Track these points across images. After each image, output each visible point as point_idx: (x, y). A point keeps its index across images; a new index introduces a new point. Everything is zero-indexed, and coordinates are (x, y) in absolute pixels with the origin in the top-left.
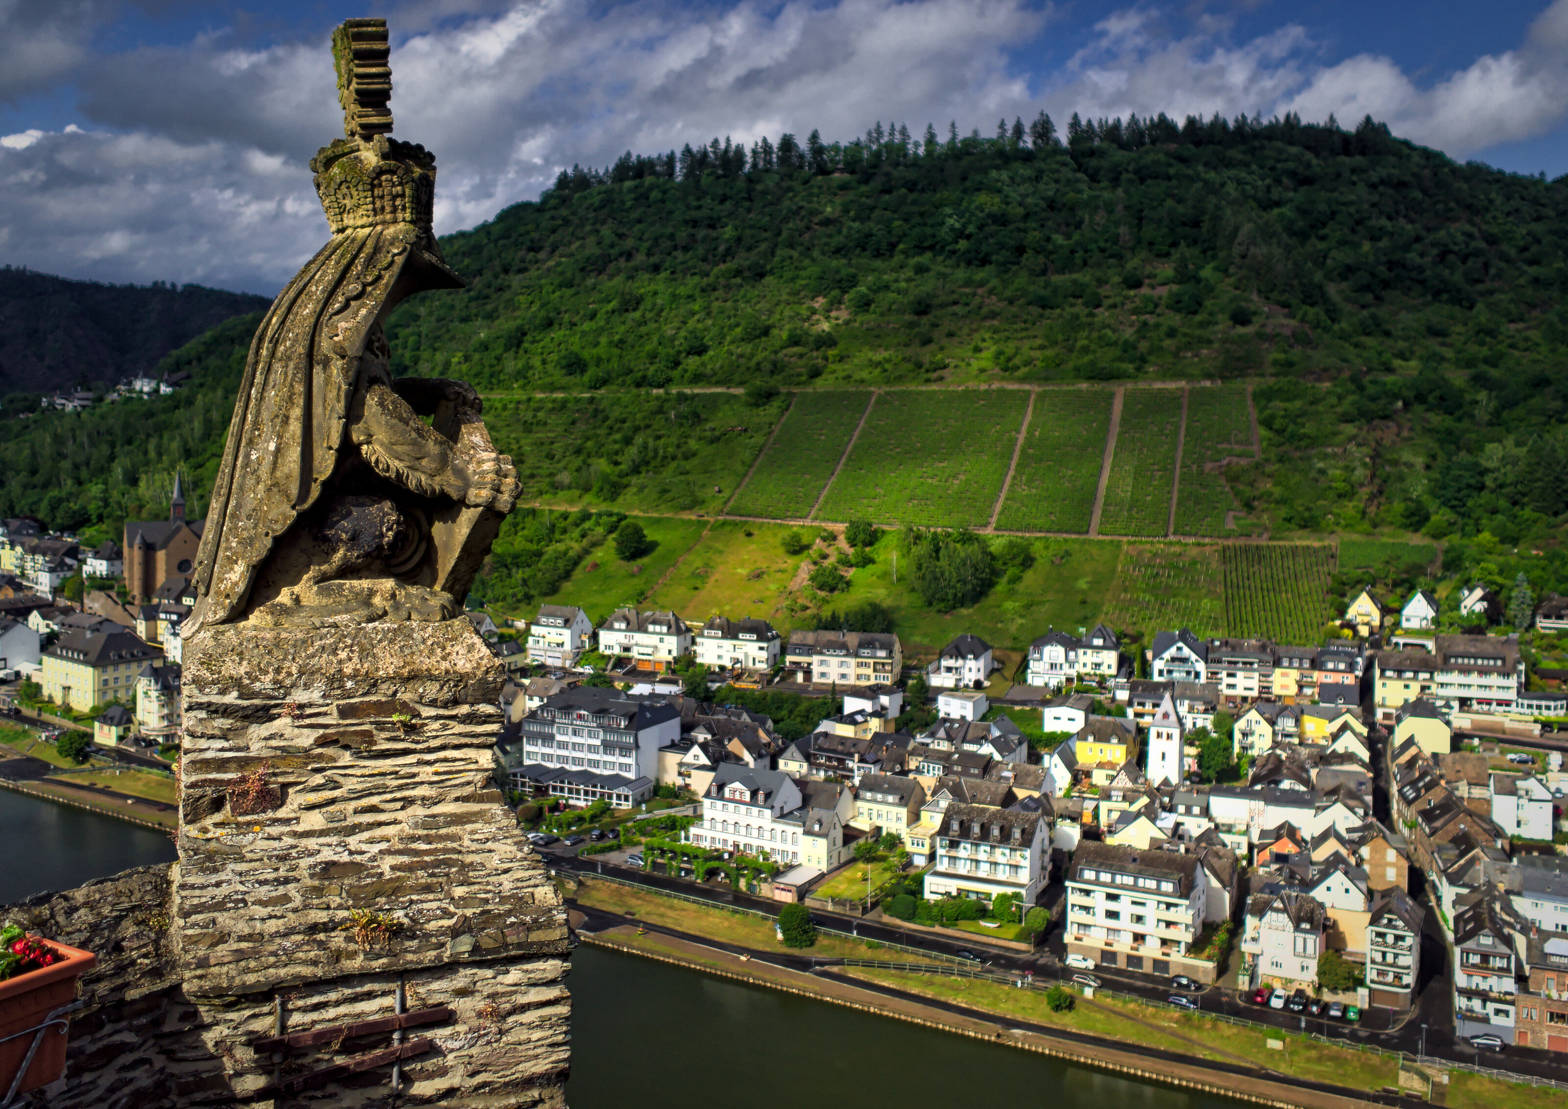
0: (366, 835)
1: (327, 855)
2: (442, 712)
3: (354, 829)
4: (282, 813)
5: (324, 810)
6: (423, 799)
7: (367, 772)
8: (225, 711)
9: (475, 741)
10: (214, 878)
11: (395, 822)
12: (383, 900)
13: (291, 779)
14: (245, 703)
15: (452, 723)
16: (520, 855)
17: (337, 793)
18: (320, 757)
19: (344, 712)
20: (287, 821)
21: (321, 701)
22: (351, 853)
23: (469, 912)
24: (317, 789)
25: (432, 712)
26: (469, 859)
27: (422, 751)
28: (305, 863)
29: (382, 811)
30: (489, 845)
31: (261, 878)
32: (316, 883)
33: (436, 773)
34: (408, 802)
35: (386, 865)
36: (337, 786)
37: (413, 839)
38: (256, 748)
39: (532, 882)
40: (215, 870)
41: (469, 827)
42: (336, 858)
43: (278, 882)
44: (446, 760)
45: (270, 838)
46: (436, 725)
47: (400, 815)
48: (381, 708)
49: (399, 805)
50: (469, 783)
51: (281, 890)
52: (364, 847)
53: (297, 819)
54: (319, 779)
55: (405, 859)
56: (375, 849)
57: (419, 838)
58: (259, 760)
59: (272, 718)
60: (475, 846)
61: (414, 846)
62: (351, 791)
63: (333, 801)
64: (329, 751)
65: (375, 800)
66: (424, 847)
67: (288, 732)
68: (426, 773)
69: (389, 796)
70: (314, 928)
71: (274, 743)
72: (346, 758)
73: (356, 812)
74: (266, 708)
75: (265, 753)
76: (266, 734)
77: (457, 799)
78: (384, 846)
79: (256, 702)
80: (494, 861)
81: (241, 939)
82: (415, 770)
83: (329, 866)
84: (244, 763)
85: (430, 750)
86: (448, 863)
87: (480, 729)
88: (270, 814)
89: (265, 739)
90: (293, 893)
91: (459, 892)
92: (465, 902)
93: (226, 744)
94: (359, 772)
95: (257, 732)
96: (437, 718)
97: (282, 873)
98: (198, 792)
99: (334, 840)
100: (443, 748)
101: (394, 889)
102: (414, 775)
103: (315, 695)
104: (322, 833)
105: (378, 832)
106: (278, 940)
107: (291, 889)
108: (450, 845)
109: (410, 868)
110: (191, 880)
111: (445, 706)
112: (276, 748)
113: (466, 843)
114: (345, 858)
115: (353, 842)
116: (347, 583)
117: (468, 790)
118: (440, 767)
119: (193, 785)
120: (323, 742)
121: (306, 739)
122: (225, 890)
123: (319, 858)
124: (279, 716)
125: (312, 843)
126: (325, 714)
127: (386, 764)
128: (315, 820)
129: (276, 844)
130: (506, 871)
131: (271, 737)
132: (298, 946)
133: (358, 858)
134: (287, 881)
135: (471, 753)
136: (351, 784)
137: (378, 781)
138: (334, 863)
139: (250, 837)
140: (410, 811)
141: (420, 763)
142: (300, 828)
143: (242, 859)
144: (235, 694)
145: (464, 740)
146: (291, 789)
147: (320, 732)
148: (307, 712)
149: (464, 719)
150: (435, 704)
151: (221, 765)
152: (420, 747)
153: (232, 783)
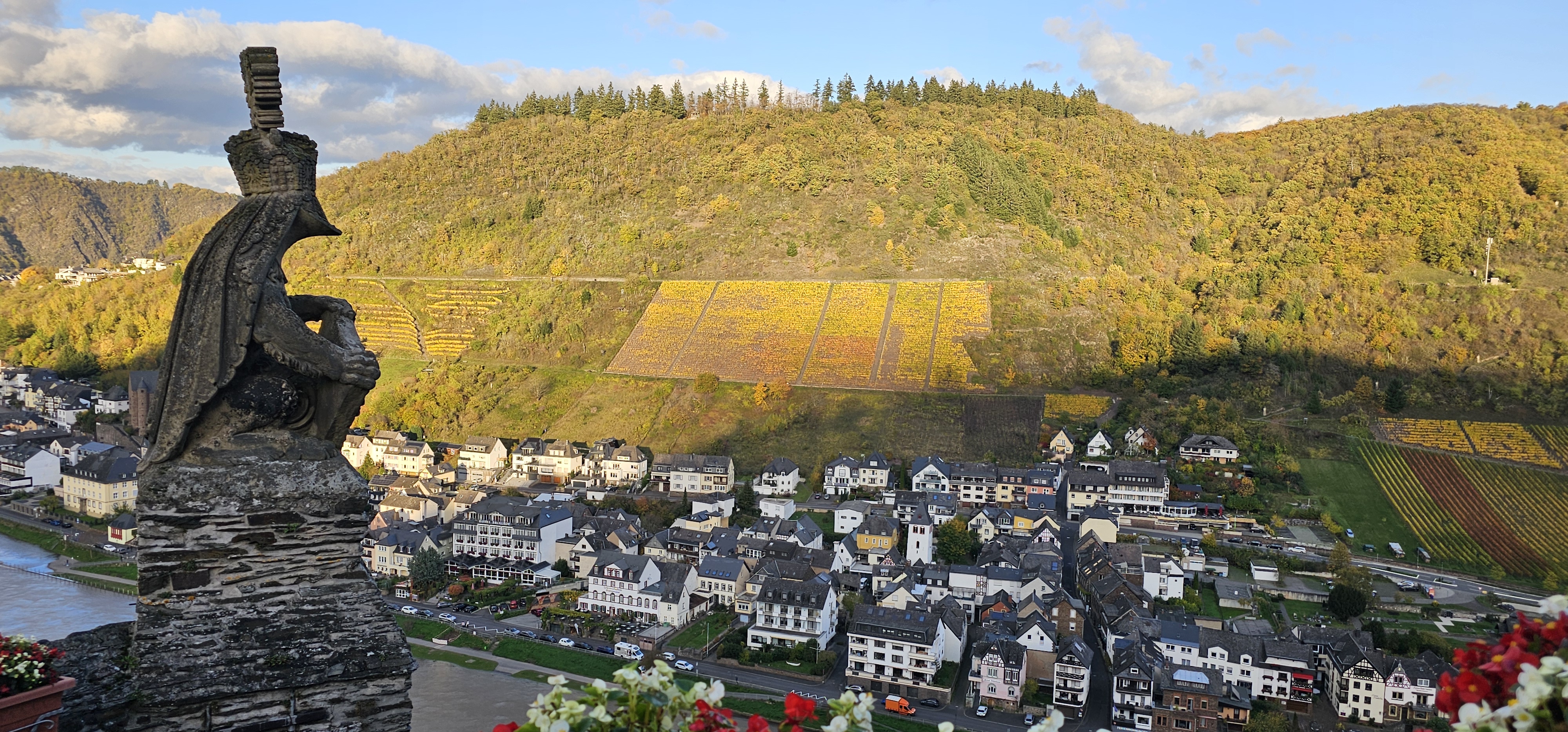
0: (269, 600)
1: (241, 613)
2: (322, 520)
3: (260, 597)
4: (209, 587)
5: (240, 584)
6: (311, 576)
7: (270, 560)
8: (167, 520)
9: (347, 538)
10: (161, 630)
11: (291, 592)
12: (281, 643)
13: (216, 565)
14: (182, 515)
15: (329, 527)
16: (377, 612)
17: (249, 574)
18: (236, 550)
19: (253, 521)
20: (213, 593)
21: (237, 513)
22: (259, 613)
23: (341, 649)
24: (236, 571)
25: (317, 520)
26: (342, 614)
27: (308, 545)
28: (224, 620)
29: (281, 585)
30: (357, 606)
31: (195, 629)
32: (234, 632)
33: (319, 560)
34: (300, 579)
35: (284, 619)
36: (249, 569)
37: (303, 603)
38: (190, 546)
40: (162, 626)
41: (342, 594)
42: (248, 616)
43: (207, 632)
44: (326, 551)
45: (201, 603)
46: (319, 528)
47: (295, 588)
48: (278, 518)
49: (293, 581)
50: (341, 565)
51: (209, 637)
52: (268, 608)
53: (221, 592)
54: (235, 565)
55: (297, 617)
56: (274, 610)
57: (307, 602)
58: (193, 553)
59: (202, 525)
60: (345, 607)
61: (301, 607)
62: (258, 572)
63: (246, 579)
64: (241, 545)
65: (276, 578)
66: (310, 608)
67: (213, 535)
68: (312, 559)
69: (285, 575)
70: (232, 661)
71: (203, 541)
72: (253, 551)
73: (262, 586)
74: (198, 518)
75: (196, 549)
76: (198, 536)
77: (335, 577)
78: (282, 608)
79: (190, 514)
80: (359, 616)
81: (179, 669)
82: (303, 558)
83: (243, 621)
84: (181, 555)
85: (314, 545)
86: (327, 618)
87: (350, 530)
88: (201, 588)
89: (197, 539)
90: (217, 639)
91: (334, 636)
92: (338, 642)
93: (169, 543)
94: (263, 559)
95: (192, 534)
96: (320, 523)
97: (210, 626)
98: (148, 575)
99: (246, 604)
100: (324, 543)
101: (288, 637)
102: (304, 561)
103: (233, 509)
104: (238, 600)
105: (278, 598)
106: (207, 669)
107: (216, 636)
108: (328, 606)
109: (300, 622)
110: (146, 631)
111: (326, 515)
112: (205, 545)
113: (340, 604)
114: (255, 615)
115: (259, 605)
116: (259, 434)
117: (343, 570)
118: (321, 555)
119: (146, 570)
120: (235, 540)
121: (226, 539)
122: (166, 639)
123: (236, 616)
124: (207, 524)
125: (231, 607)
126: (240, 522)
127: (282, 554)
128: (233, 591)
129: (205, 607)
131: (202, 537)
132: (221, 673)
133: (263, 615)
134: (213, 631)
135: (345, 546)
136: (257, 567)
137: (278, 565)
138: (246, 619)
139: (187, 603)
140: (301, 585)
141: (308, 553)
142: (222, 598)
143: (181, 618)
144: (174, 509)
145: (339, 538)
146: (216, 572)
147: (236, 534)
148: (226, 520)
149: (339, 525)
150: (317, 514)
151: (165, 556)
152: (307, 542)
153: (173, 568)
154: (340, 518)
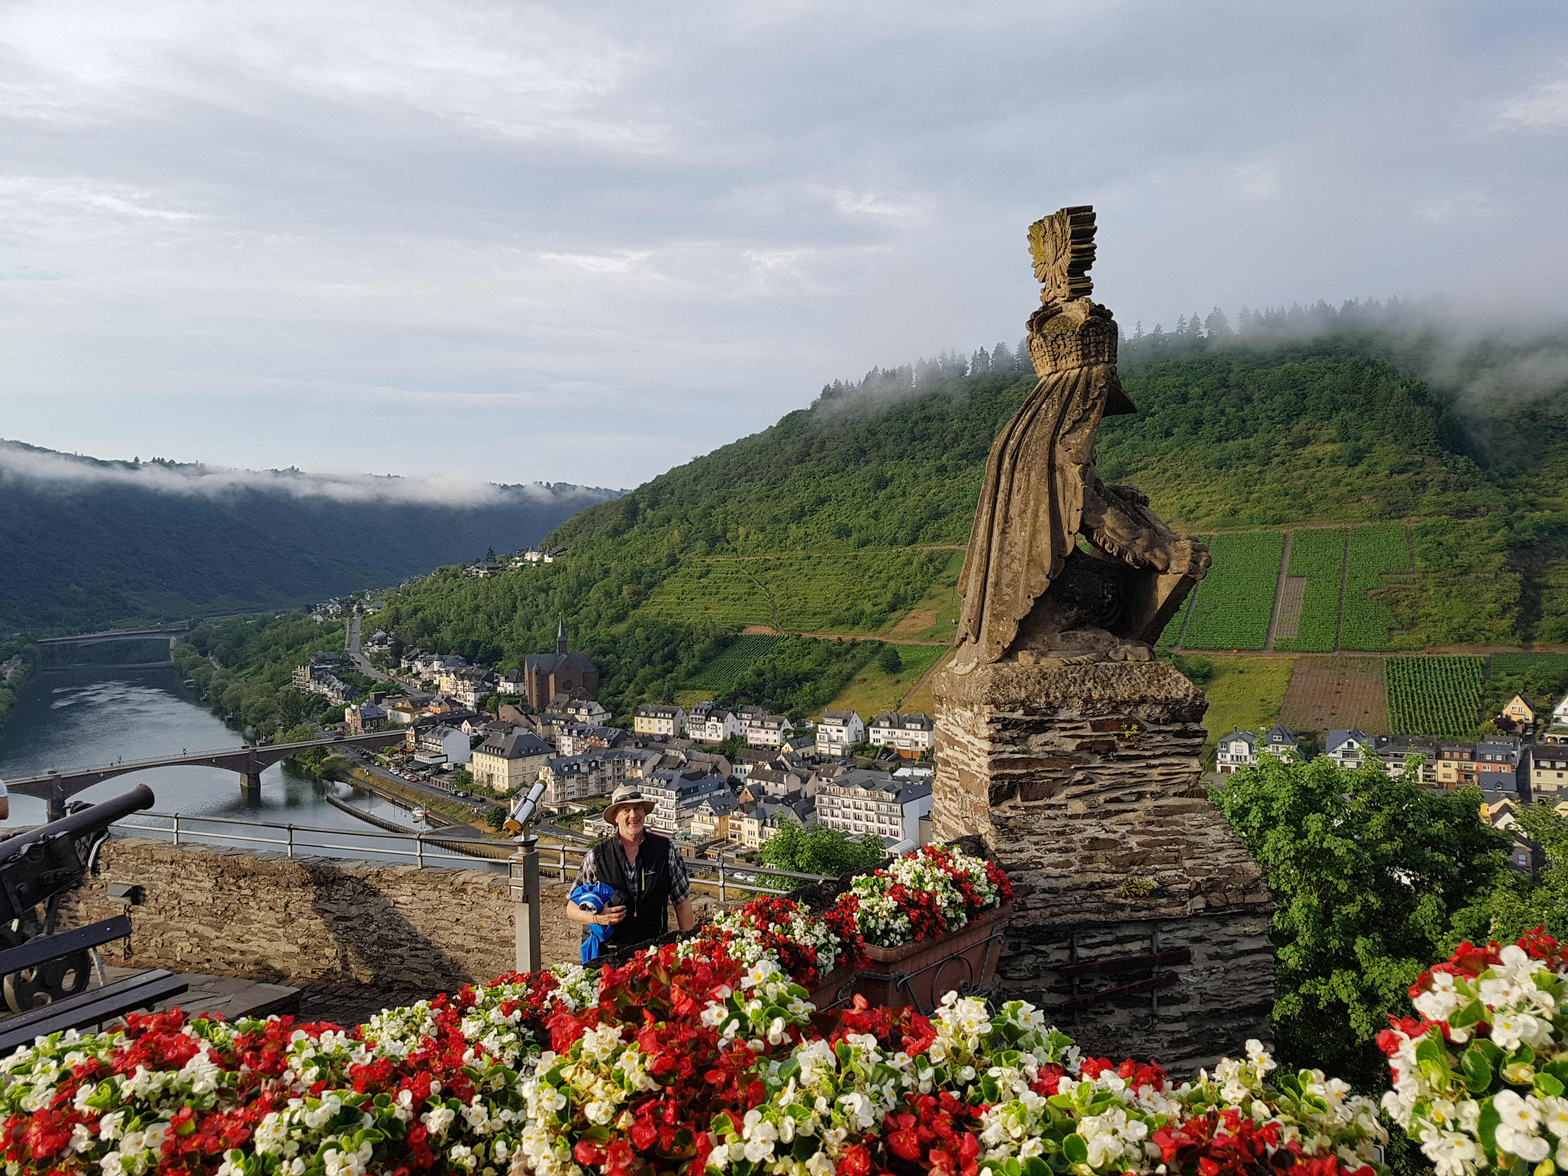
0: (1115, 819)
1: (1091, 832)
2: (1163, 728)
3: (1108, 814)
4: (1055, 800)
5: (1084, 798)
6: (1152, 793)
7: (1112, 771)
8: (1016, 724)
9: (1186, 751)
10: (1017, 846)
11: (1133, 810)
12: (1136, 868)
13: (1060, 775)
14: (1029, 718)
15: (1170, 736)
16: (1227, 837)
17: (1091, 787)
18: (1079, 759)
19: (1095, 727)
20: (1059, 806)
21: (1079, 719)
22: (1107, 832)
23: (1198, 879)
24: (1078, 783)
25: (1156, 728)
26: (1192, 839)
27: (1149, 757)
28: (1076, 837)
29: (1124, 801)
30: (1202, 830)
31: (1049, 847)
32: (1087, 853)
33: (1161, 774)
34: (1141, 796)
35: (1133, 842)
36: (1092, 782)
37: (1149, 823)
38: (1035, 752)
39: (1239, 859)
40: (1017, 840)
41: (1187, 816)
42: (1097, 835)
43: (1061, 850)
44: (1167, 765)
45: (1049, 818)
46: (1159, 738)
47: (1136, 806)
48: (1121, 724)
49: (1135, 797)
50: (1183, 782)
51: (1064, 857)
52: (1115, 828)
53: (1067, 806)
54: (1079, 776)
55: (1146, 838)
56: (1123, 830)
57: (1153, 823)
58: (1039, 761)
59: (1045, 730)
60: (1194, 830)
61: (1151, 828)
62: (1101, 786)
63: (1090, 792)
64: (1084, 755)
65: (1118, 794)
66: (1158, 829)
67: (1056, 741)
68: (1154, 774)
69: (1128, 791)
70: (1092, 886)
71: (1048, 748)
72: (1097, 761)
73: (1106, 802)
74: (1042, 722)
75: (1042, 756)
76: (1042, 742)
77: (1175, 795)
78: (1129, 828)
79: (1036, 718)
80: (1209, 841)
81: (1044, 891)
82: (1145, 771)
83: (1094, 840)
84: (1028, 763)
85: (1155, 757)
86: (1176, 842)
87: (1189, 742)
88: (1047, 801)
89: (1042, 745)
90: (1072, 859)
91: (1188, 864)
92: (1192, 872)
93: (1016, 749)
94: (1106, 772)
95: (1037, 739)
96: (1159, 732)
97: (1061, 844)
98: (997, 784)
99: (1093, 821)
100: (1164, 755)
101: (1140, 860)
102: (1145, 775)
103: (1075, 713)
104: (1085, 816)
105: (1123, 816)
106: (1070, 893)
107: (1071, 856)
108: (1175, 828)
109: (1150, 845)
110: (1003, 846)
111: (1166, 723)
112: (1048, 753)
113: (1187, 827)
114: (1103, 835)
115: (1107, 823)
116: (1079, 633)
117: (1184, 788)
118: (1160, 770)
119: (995, 779)
120: (1079, 748)
121: (1070, 746)
122: (1024, 855)
123: (1085, 834)
124: (1050, 728)
125: (1078, 823)
126: (1082, 728)
127: (1125, 767)
128: (1078, 807)
129: (1055, 823)
130: (1220, 850)
131: (1046, 744)
132: (1084, 898)
133: (1112, 836)
134: (1067, 850)
135: (1183, 759)
136: (1102, 780)
137: (1120, 779)
138: (1097, 839)
139: (1036, 817)
140: (1143, 802)
141: (1149, 766)
142: (1068, 812)
143: (1034, 834)
144: (1021, 712)
145: (1179, 750)
146: (1060, 783)
147: (1079, 741)
148: (1069, 726)
149: (1177, 734)
150: (1157, 721)
151: (1013, 763)
152: (1147, 753)
153: (1021, 776)
154: (1178, 727)
